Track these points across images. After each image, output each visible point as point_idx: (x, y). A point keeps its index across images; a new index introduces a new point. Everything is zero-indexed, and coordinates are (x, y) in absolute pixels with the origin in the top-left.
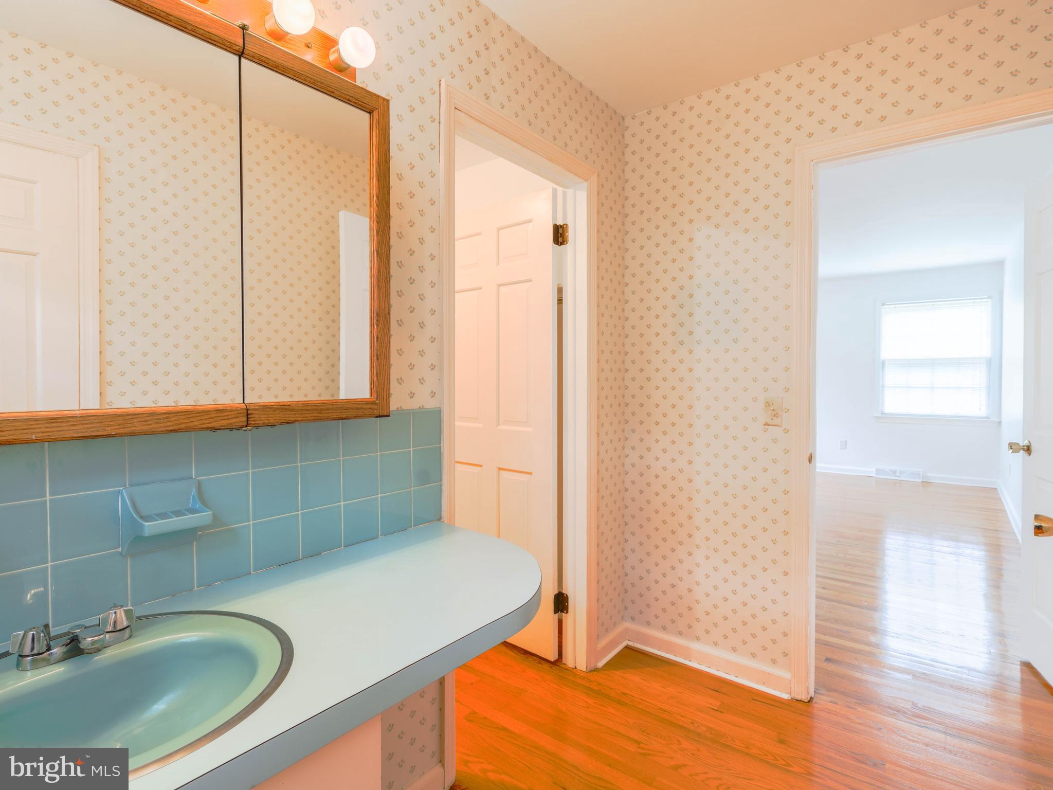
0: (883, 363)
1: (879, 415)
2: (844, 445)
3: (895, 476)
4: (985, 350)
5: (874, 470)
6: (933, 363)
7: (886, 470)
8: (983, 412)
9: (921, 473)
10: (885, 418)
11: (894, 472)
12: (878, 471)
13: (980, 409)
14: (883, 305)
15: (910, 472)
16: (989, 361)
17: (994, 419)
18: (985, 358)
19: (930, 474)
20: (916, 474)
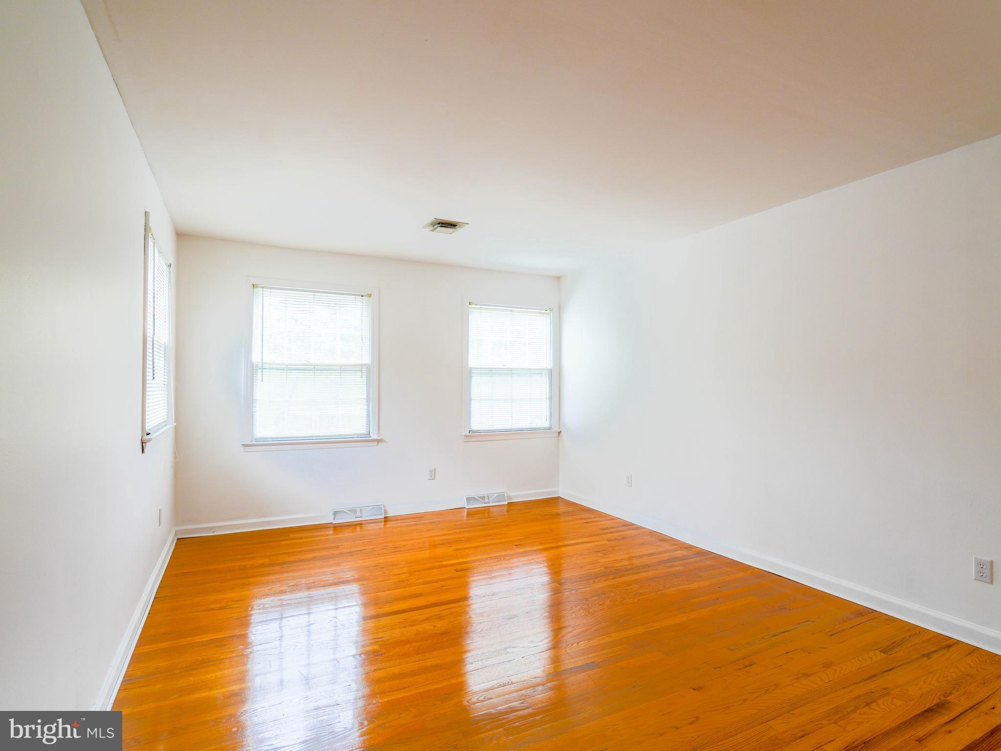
0: (470, 371)
1: (467, 434)
3: (485, 503)
4: (546, 362)
5: (464, 499)
7: (476, 496)
9: (505, 493)
10: (473, 436)
11: (483, 497)
12: (468, 499)
14: (470, 303)
15: (496, 495)
16: (551, 371)
17: (556, 429)
18: (548, 369)
19: (511, 494)
20: (501, 496)
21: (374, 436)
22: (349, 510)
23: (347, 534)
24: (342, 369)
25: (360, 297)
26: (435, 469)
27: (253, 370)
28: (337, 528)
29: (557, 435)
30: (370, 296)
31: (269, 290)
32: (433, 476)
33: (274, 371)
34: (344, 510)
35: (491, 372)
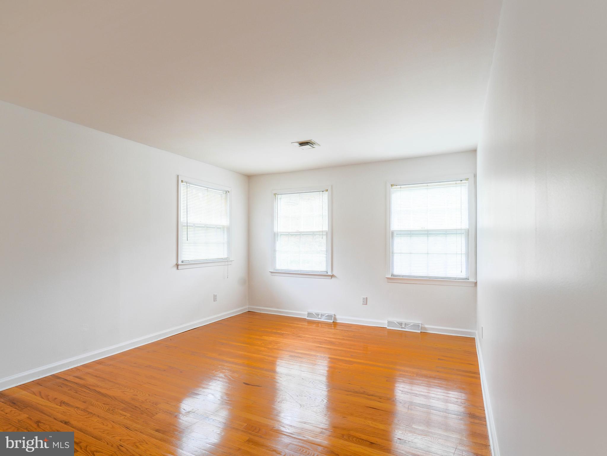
0: (393, 233)
1: (390, 276)
2: (365, 301)
3: (402, 328)
4: (465, 224)
5: (386, 322)
6: (427, 233)
7: (395, 322)
8: (463, 275)
9: (420, 325)
10: (394, 279)
11: (401, 324)
12: (389, 322)
13: (461, 272)
14: (392, 185)
15: (412, 324)
16: (468, 232)
17: (472, 280)
18: (465, 229)
19: (426, 326)
20: (416, 326)
21: (330, 273)
22: (315, 314)
23: (314, 327)
24: (313, 234)
25: (322, 192)
26: (367, 298)
27: (275, 236)
28: (310, 322)
29: (474, 285)
30: (327, 190)
31: (280, 195)
32: (365, 302)
33: (284, 236)
34: (313, 313)
35: (410, 233)
